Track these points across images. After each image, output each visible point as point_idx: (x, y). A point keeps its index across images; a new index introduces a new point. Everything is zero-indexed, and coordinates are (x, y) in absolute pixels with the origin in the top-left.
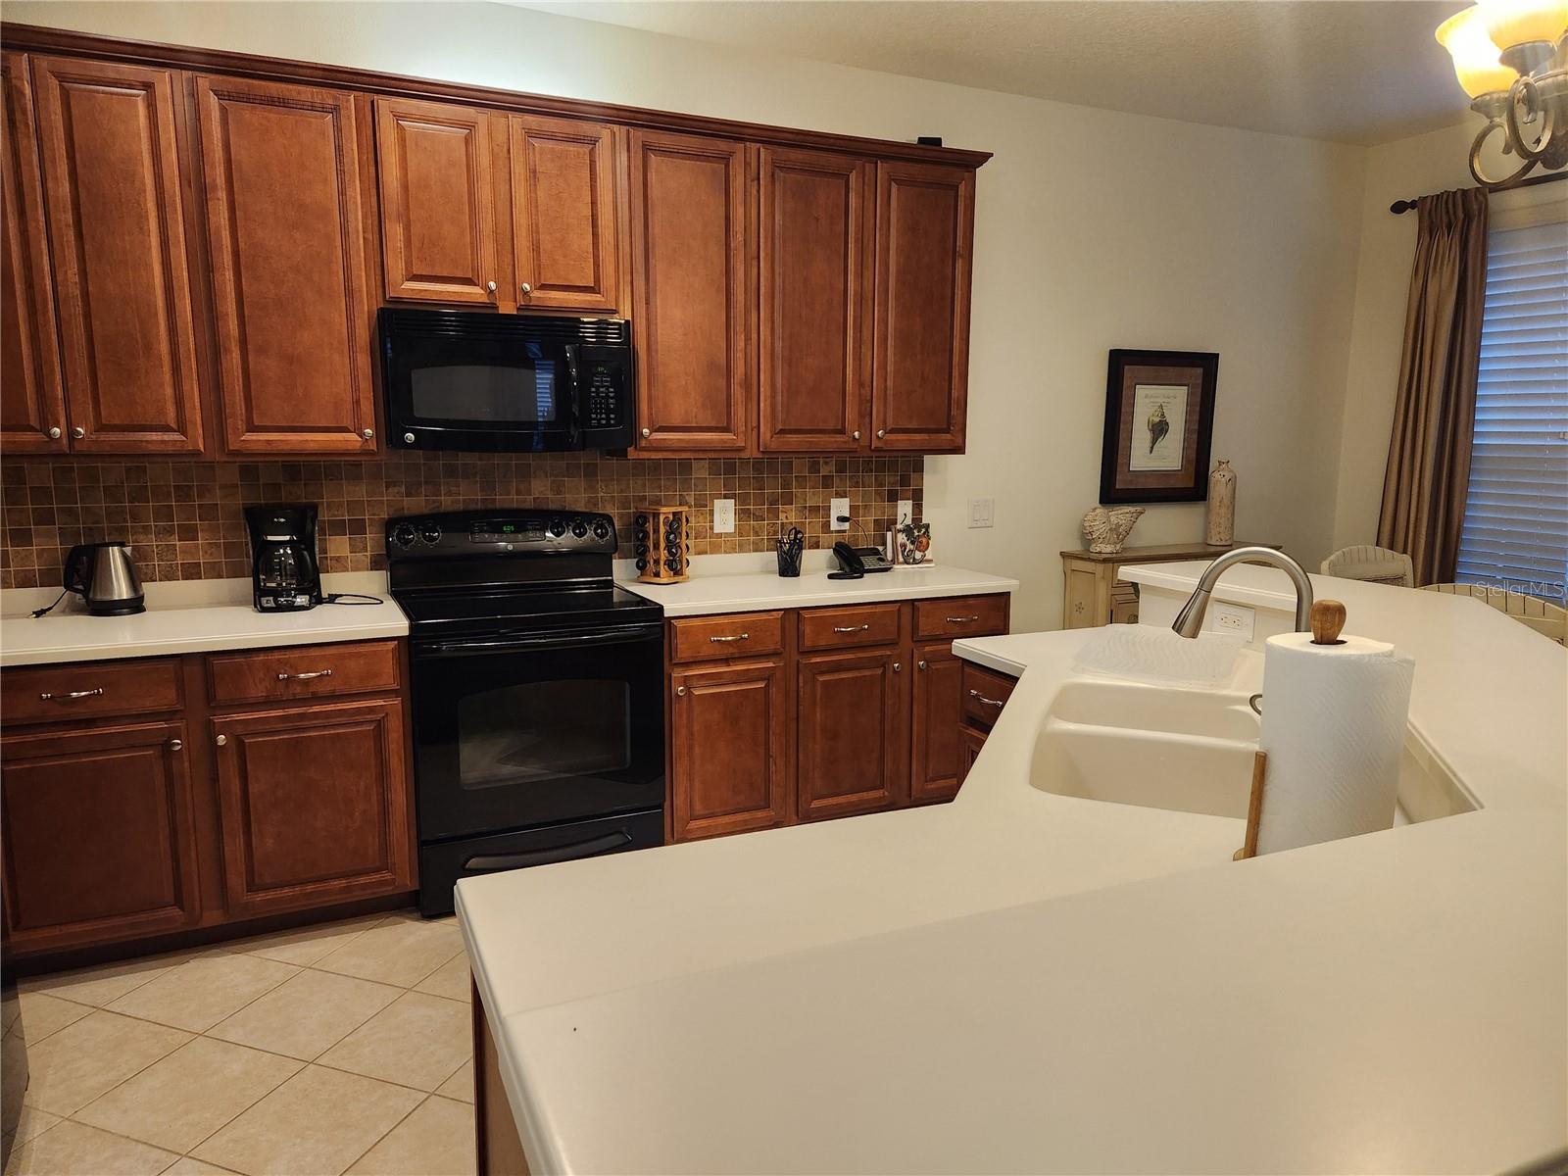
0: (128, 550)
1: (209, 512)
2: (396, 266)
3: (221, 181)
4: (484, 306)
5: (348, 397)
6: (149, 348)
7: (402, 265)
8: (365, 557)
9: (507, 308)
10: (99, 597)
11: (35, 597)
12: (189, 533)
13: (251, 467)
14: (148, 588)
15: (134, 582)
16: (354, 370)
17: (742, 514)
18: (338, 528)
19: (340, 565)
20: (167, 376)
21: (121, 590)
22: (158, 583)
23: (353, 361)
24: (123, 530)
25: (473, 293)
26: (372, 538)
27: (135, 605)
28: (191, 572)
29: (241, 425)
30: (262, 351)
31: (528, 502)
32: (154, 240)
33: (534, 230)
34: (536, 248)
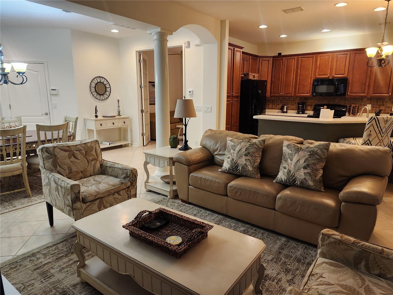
0: (287, 106)
1: (295, 103)
2: (317, 74)
3: (300, 67)
4: (327, 78)
5: (309, 90)
6: (290, 85)
7: (318, 74)
8: (312, 109)
9: (331, 78)
10: (283, 111)
11: (278, 111)
12: (293, 105)
13: (301, 98)
14: (288, 111)
15: (286, 110)
16: (310, 86)
17: (372, 107)
18: (309, 105)
19: (309, 110)
20: (291, 88)
21: (285, 111)
22: (289, 110)
23: (310, 85)
24: (287, 104)
25: (326, 76)
26: (313, 107)
27: (286, 112)
28: (293, 109)
29: (297, 93)
30: (301, 85)
31: (335, 103)
32: (292, 74)
33: (336, 67)
34: (336, 69)
